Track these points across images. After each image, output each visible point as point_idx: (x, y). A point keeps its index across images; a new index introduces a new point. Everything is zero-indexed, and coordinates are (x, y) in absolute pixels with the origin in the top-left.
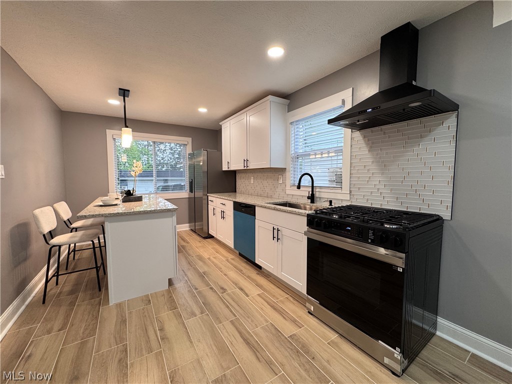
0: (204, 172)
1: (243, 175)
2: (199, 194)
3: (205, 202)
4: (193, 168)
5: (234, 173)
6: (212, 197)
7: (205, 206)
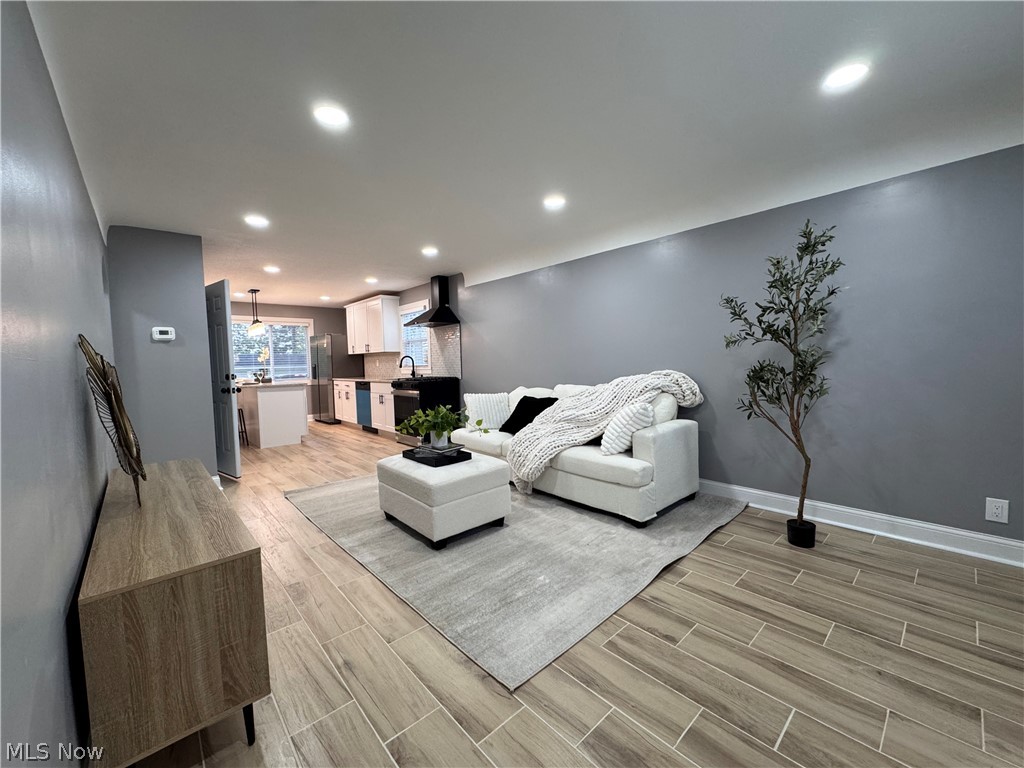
0: (328, 356)
1: (370, 358)
2: (323, 381)
3: (330, 387)
4: (315, 351)
5: (361, 357)
6: (337, 382)
7: (330, 391)
